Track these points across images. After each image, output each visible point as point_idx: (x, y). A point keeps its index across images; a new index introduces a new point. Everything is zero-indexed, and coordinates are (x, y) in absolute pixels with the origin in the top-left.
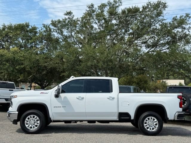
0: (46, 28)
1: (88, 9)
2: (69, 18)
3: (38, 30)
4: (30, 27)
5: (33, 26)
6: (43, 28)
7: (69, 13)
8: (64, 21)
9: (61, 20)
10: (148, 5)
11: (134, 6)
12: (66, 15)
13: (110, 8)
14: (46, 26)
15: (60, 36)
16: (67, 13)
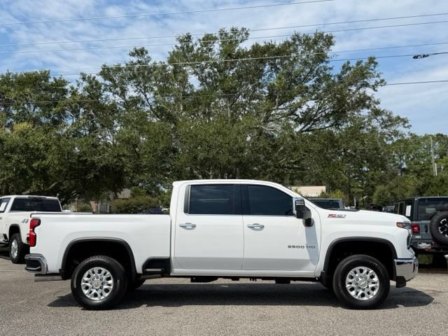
0: (90, 83)
1: (179, 45)
2: (139, 62)
3: (67, 87)
4: (51, 80)
5: (58, 78)
6: (81, 81)
7: (140, 52)
8: (130, 67)
9: (123, 65)
10: (294, 39)
11: (268, 41)
12: (132, 55)
13: (223, 43)
14: (89, 77)
15: (118, 99)
16: (136, 51)
